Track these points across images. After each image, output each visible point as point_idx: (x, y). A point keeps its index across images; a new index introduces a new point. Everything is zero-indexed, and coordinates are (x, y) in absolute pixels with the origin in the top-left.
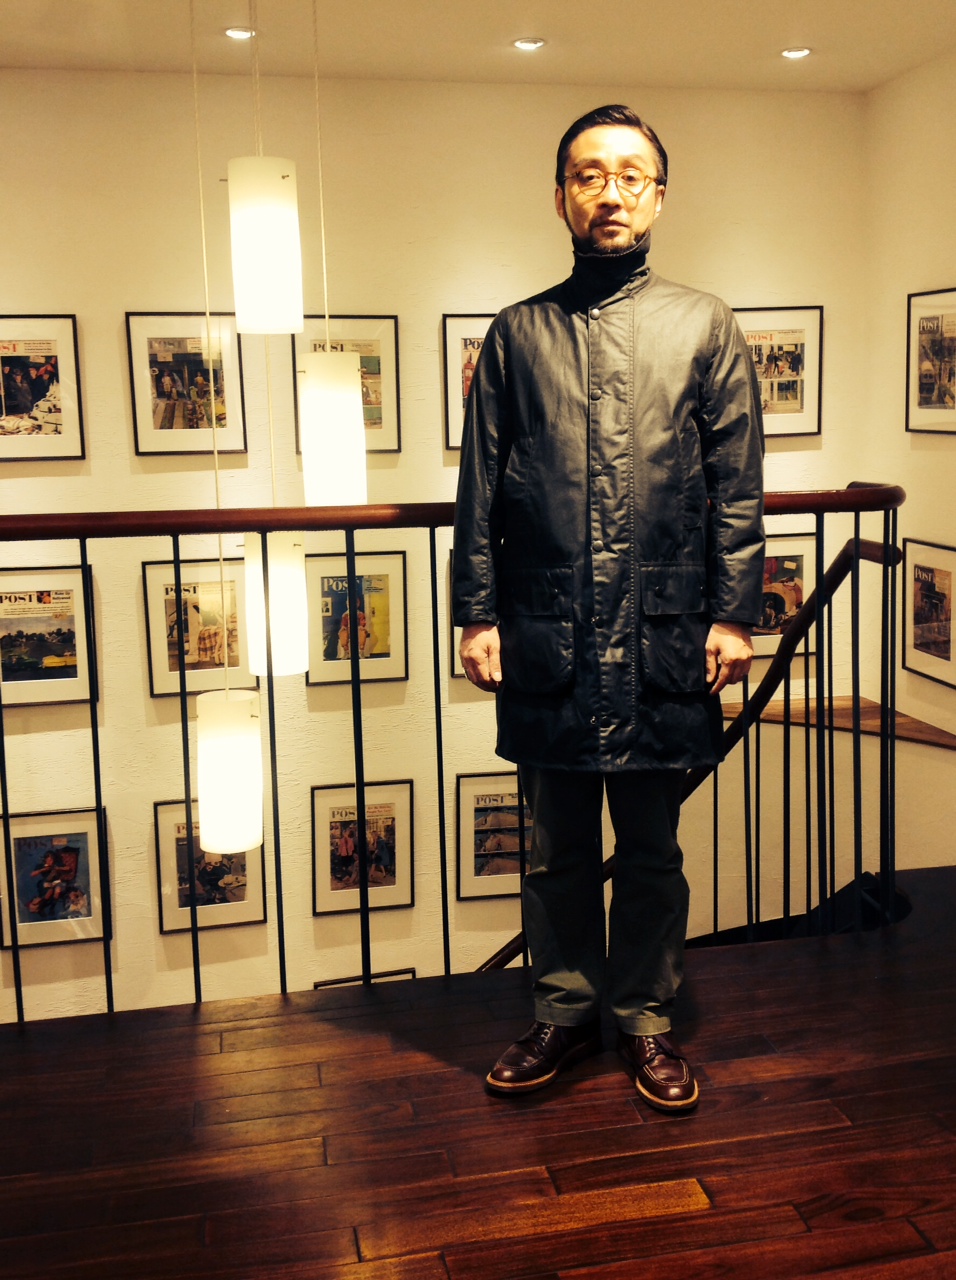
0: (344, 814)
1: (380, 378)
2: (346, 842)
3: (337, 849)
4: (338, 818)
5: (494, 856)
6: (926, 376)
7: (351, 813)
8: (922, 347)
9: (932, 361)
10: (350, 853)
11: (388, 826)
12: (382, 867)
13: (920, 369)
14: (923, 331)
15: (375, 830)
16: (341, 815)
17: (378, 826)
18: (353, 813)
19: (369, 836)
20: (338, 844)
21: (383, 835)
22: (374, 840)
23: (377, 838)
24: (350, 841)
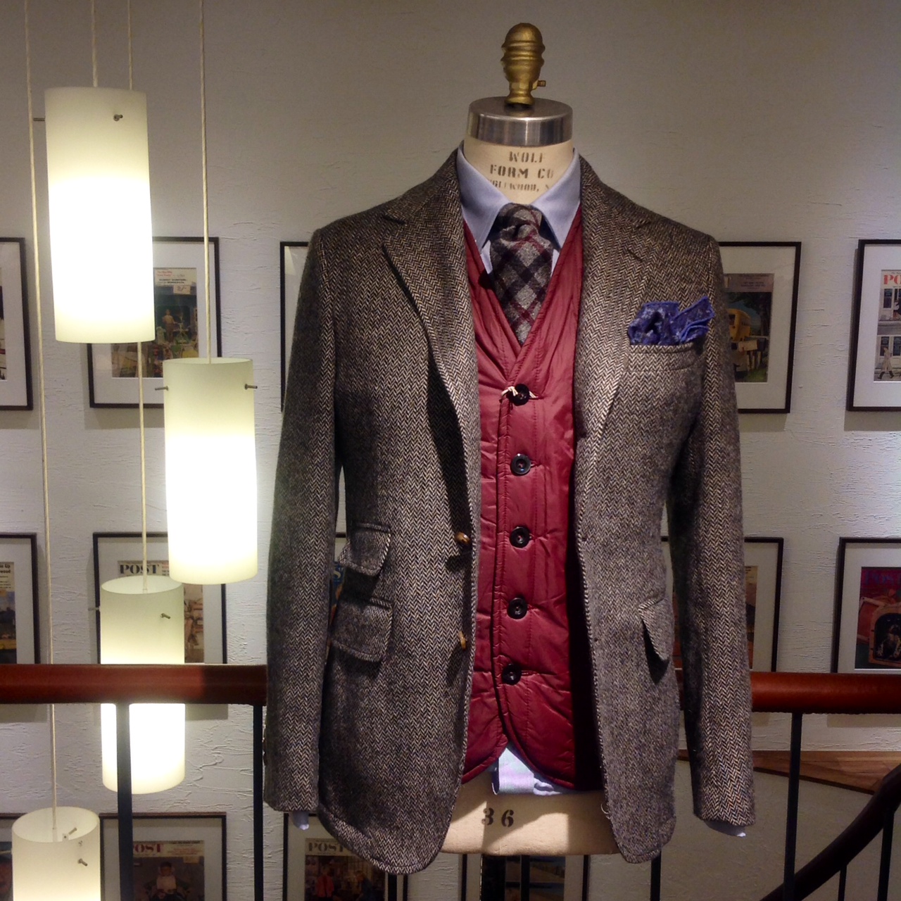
0: (323, 846)
2: (325, 881)
3: (314, 888)
4: (315, 852)
7: (331, 847)
10: (329, 895)
15: (360, 870)
16: (320, 848)
17: (363, 866)
18: (334, 848)
19: (352, 877)
20: (316, 881)
21: (369, 877)
22: (359, 882)
23: (362, 879)
24: (330, 880)
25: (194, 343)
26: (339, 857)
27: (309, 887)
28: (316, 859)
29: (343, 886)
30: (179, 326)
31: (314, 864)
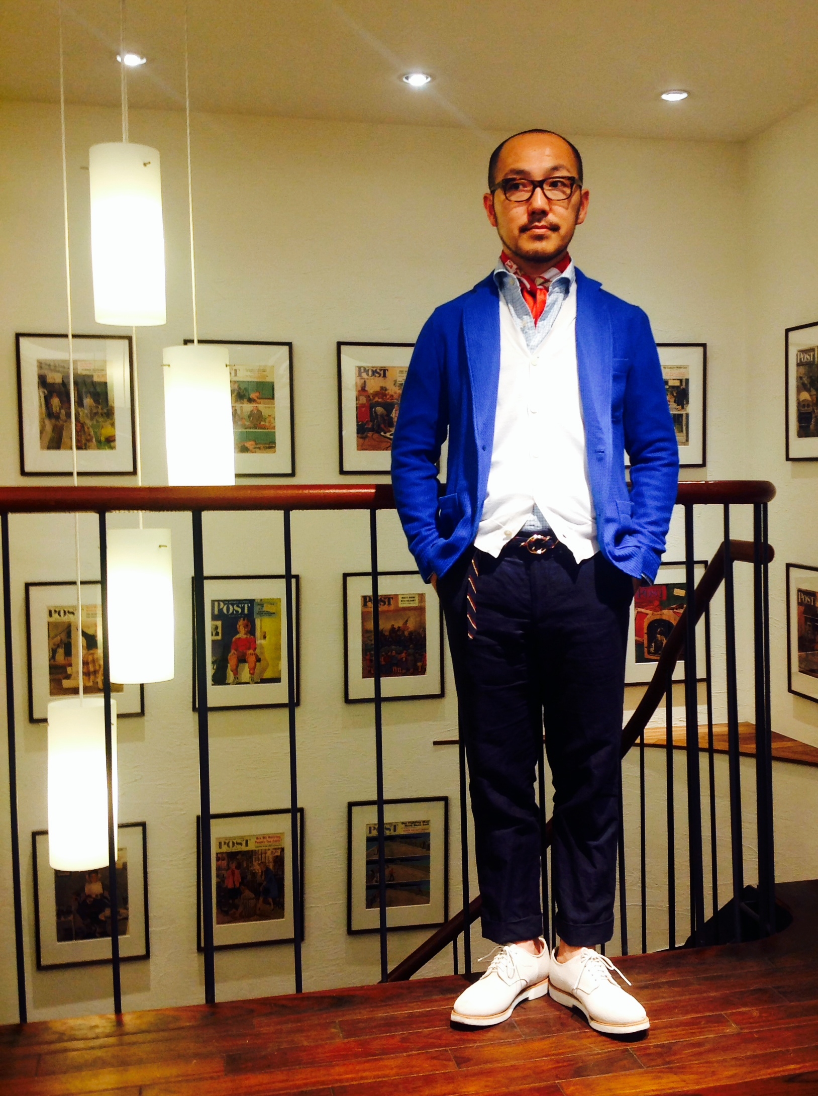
0: (231, 844)
1: (274, 402)
2: (233, 873)
3: (223, 881)
4: (225, 849)
7: (238, 843)
8: (800, 380)
11: (277, 856)
12: (270, 900)
14: (799, 364)
16: (228, 846)
17: (265, 857)
18: (241, 844)
19: (257, 867)
20: (225, 876)
21: (271, 866)
22: (262, 872)
23: (264, 869)
24: (237, 872)
25: (111, 422)
26: (245, 851)
27: (219, 880)
28: (225, 856)
29: (249, 877)
30: (99, 407)
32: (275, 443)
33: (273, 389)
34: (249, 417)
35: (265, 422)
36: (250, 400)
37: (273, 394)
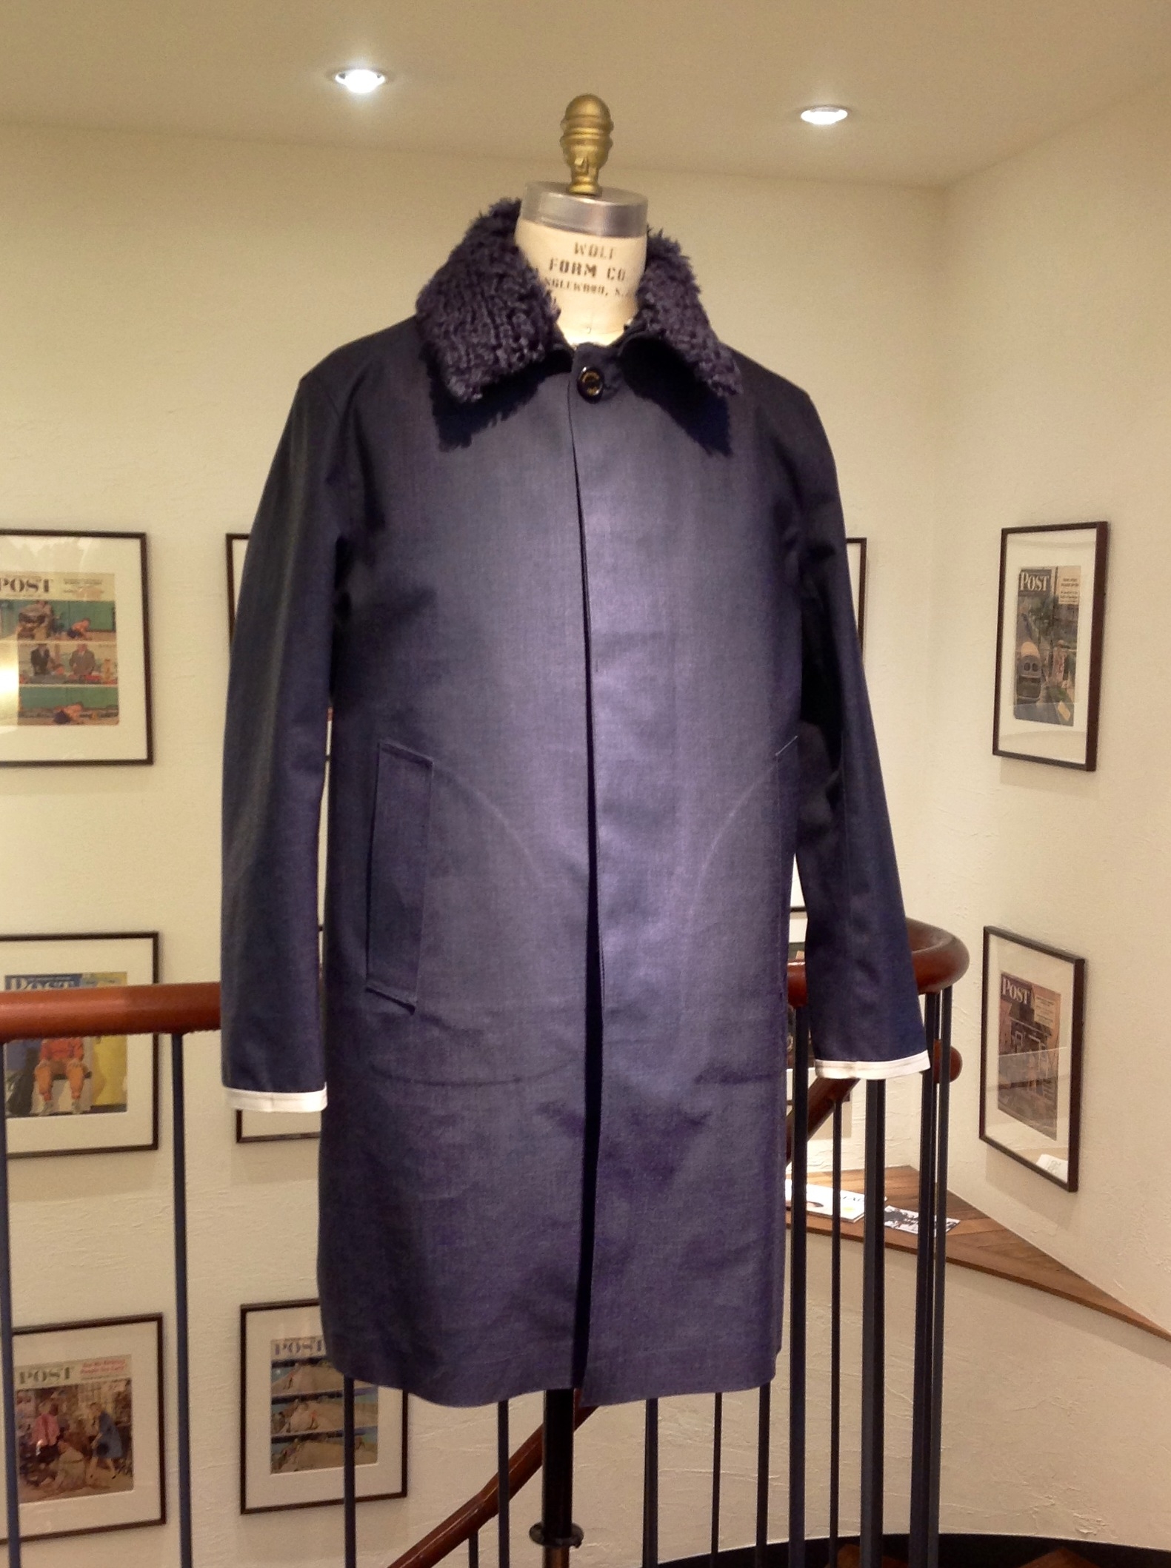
0: (40, 1375)
1: (114, 638)
2: (45, 1422)
3: (30, 1435)
4: (30, 1384)
5: (305, 1438)
6: (1027, 667)
7: (53, 1375)
8: (1022, 617)
9: (1038, 642)
10: (53, 1441)
11: (119, 1394)
12: (109, 1462)
13: (1018, 654)
14: (1023, 594)
15: (96, 1400)
16: (37, 1378)
17: (99, 1394)
18: (56, 1375)
19: (85, 1412)
20: (32, 1426)
21: (109, 1409)
22: (94, 1418)
23: (98, 1414)
24: (53, 1420)
26: (65, 1387)
27: (22, 1434)
28: (31, 1394)
29: (73, 1427)
31: (29, 1401)
32: (117, 707)
33: (114, 614)
34: (72, 662)
35: (100, 672)
36: (73, 634)
37: (114, 624)
